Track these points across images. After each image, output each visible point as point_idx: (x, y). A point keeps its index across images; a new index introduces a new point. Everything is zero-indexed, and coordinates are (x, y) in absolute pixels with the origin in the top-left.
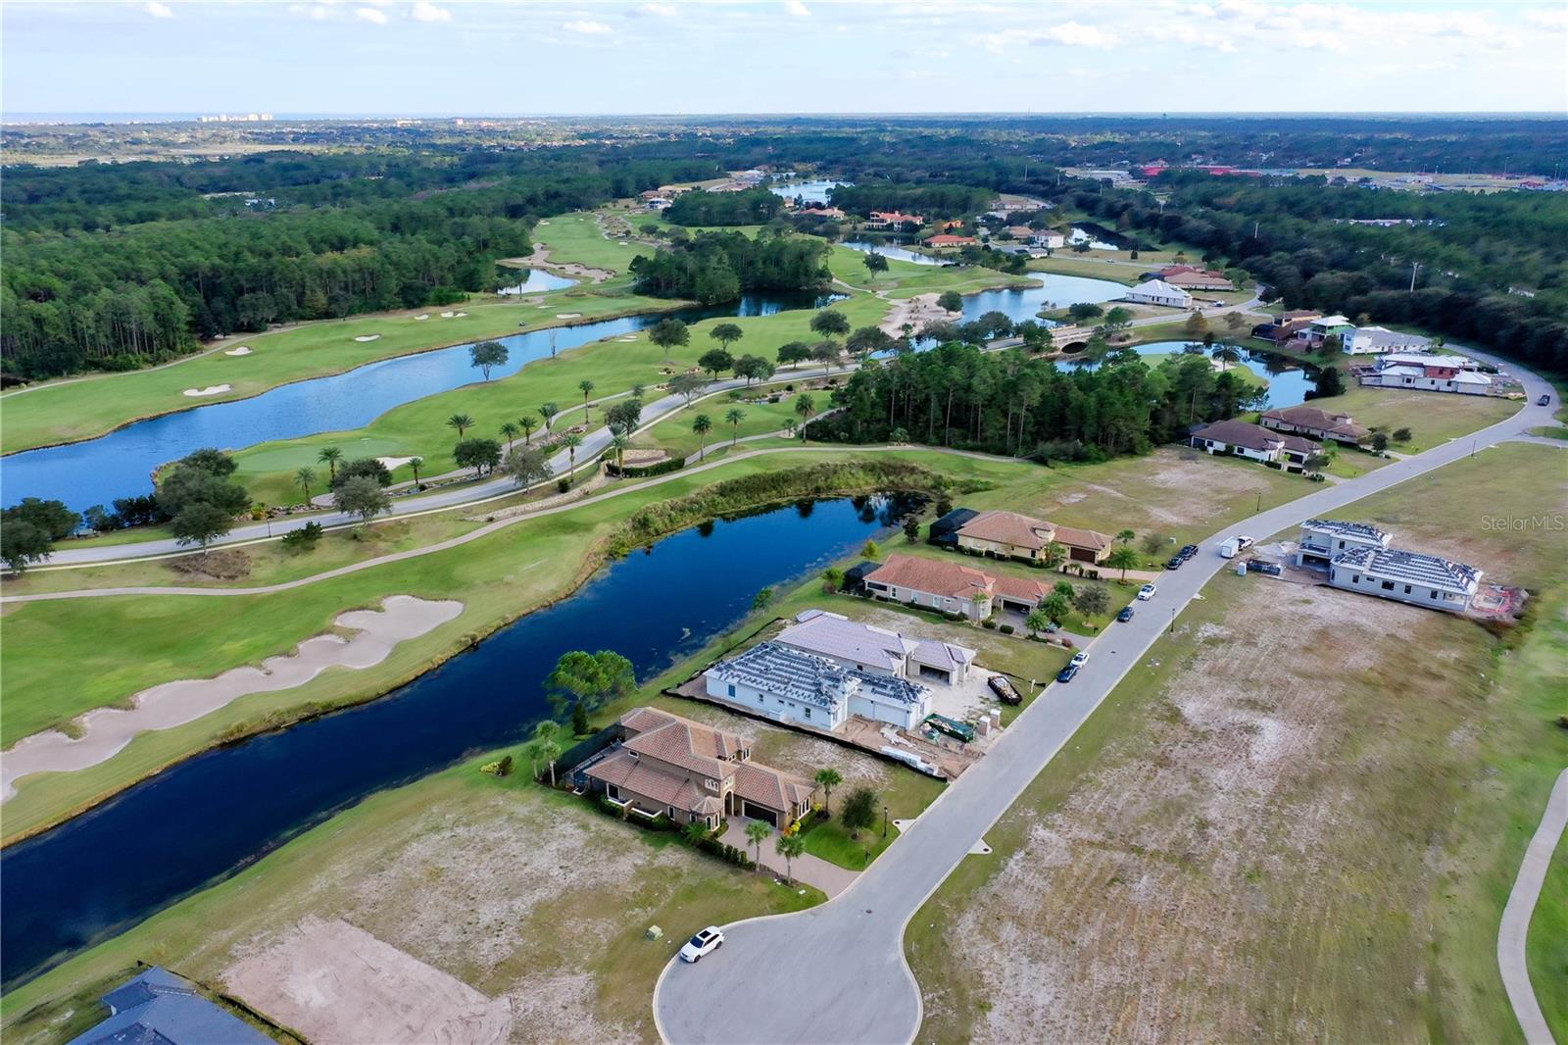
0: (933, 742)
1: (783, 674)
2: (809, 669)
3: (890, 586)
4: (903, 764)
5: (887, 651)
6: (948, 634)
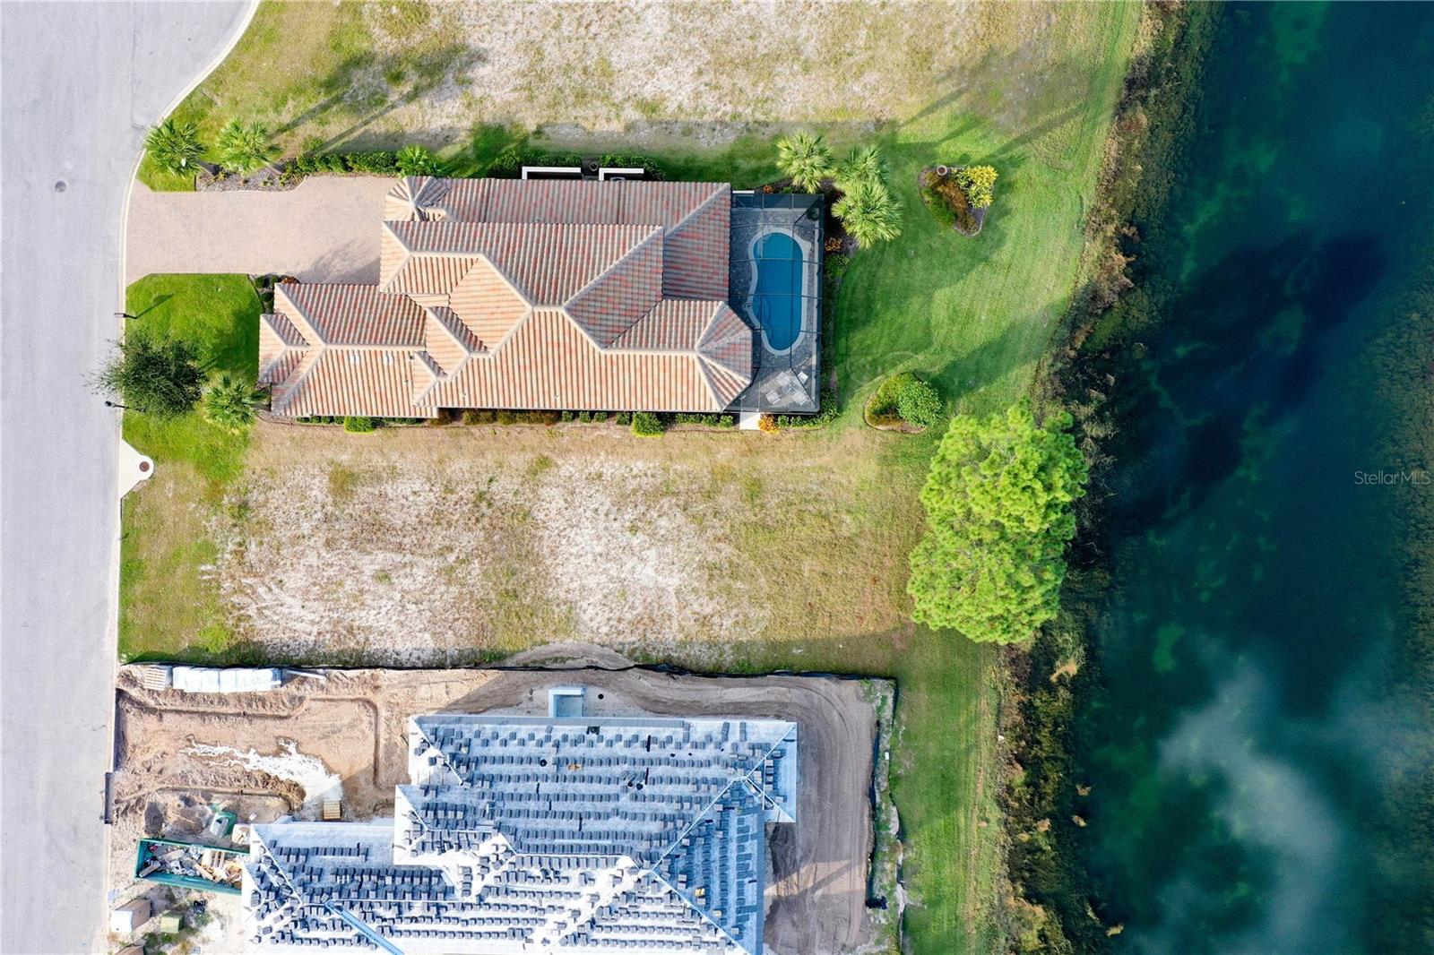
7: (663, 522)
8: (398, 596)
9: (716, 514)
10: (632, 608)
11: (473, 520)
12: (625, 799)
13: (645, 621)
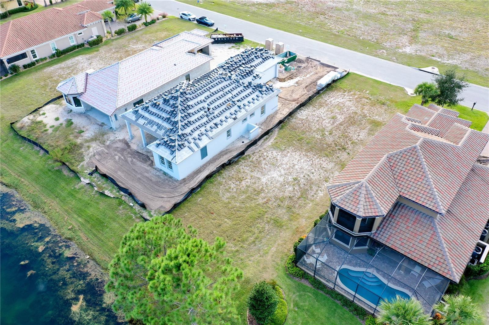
7: (291, 189)
9: (279, 206)
10: (266, 164)
11: (336, 143)
12: (206, 106)
13: (257, 165)
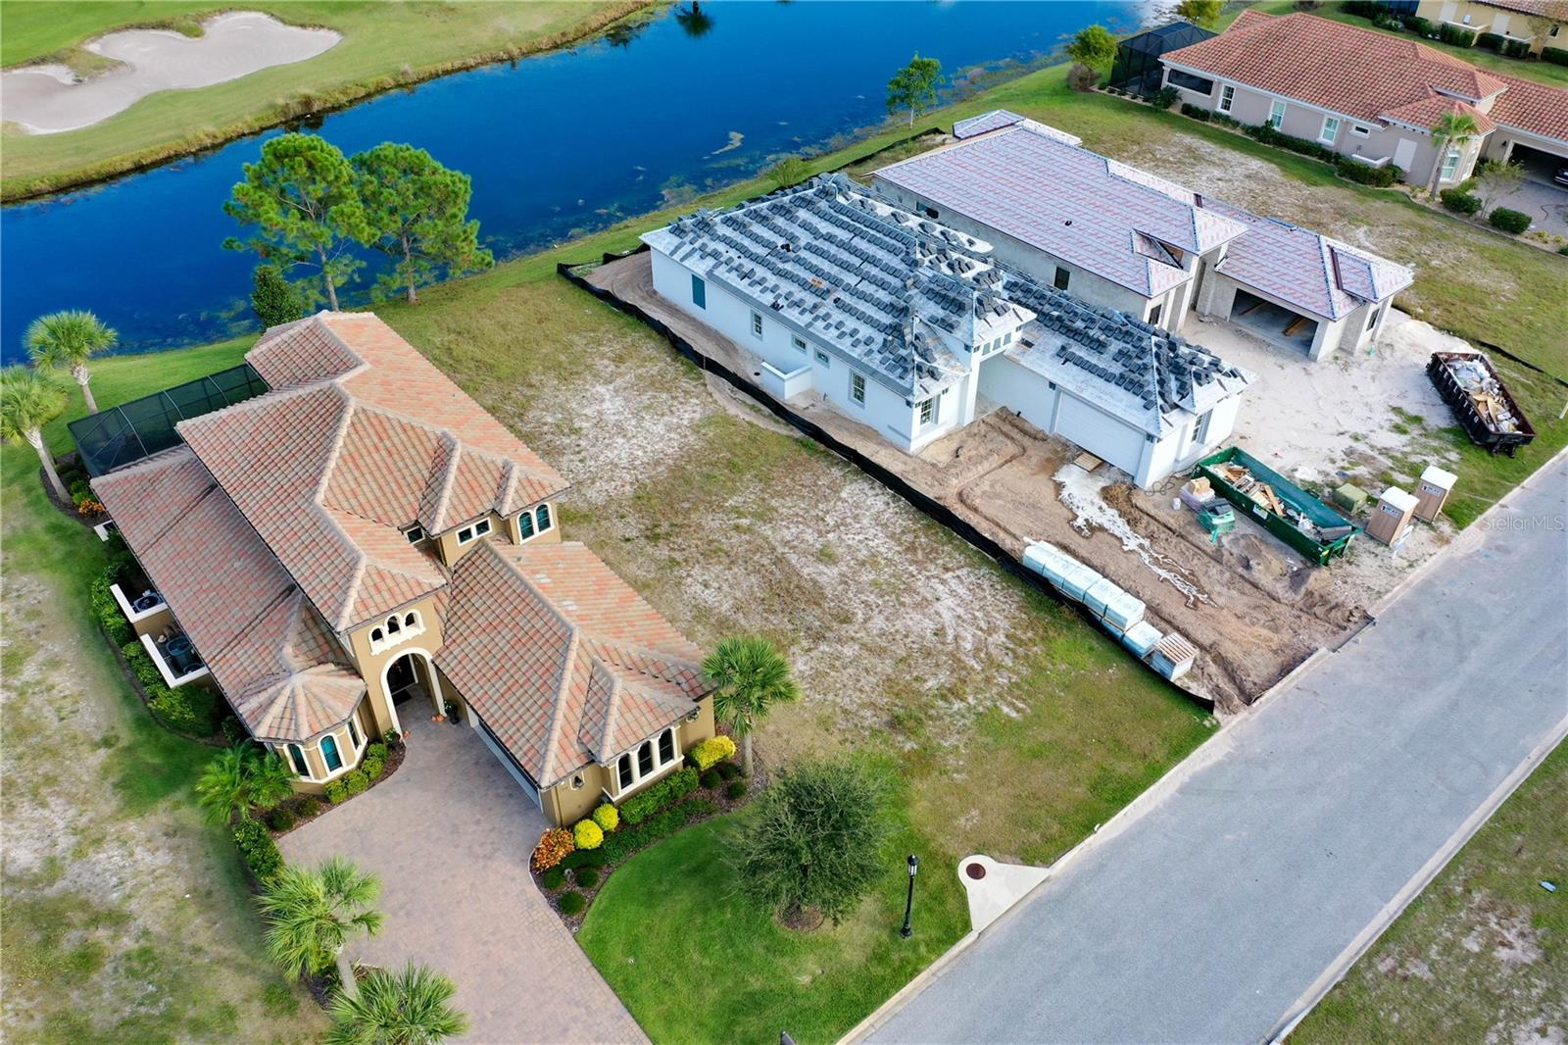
0: (1208, 541)
1: (825, 266)
2: (895, 262)
3: (1221, 81)
4: (1084, 615)
5: (1147, 239)
6: (1341, 213)
8: (831, 536)
12: (802, 242)
